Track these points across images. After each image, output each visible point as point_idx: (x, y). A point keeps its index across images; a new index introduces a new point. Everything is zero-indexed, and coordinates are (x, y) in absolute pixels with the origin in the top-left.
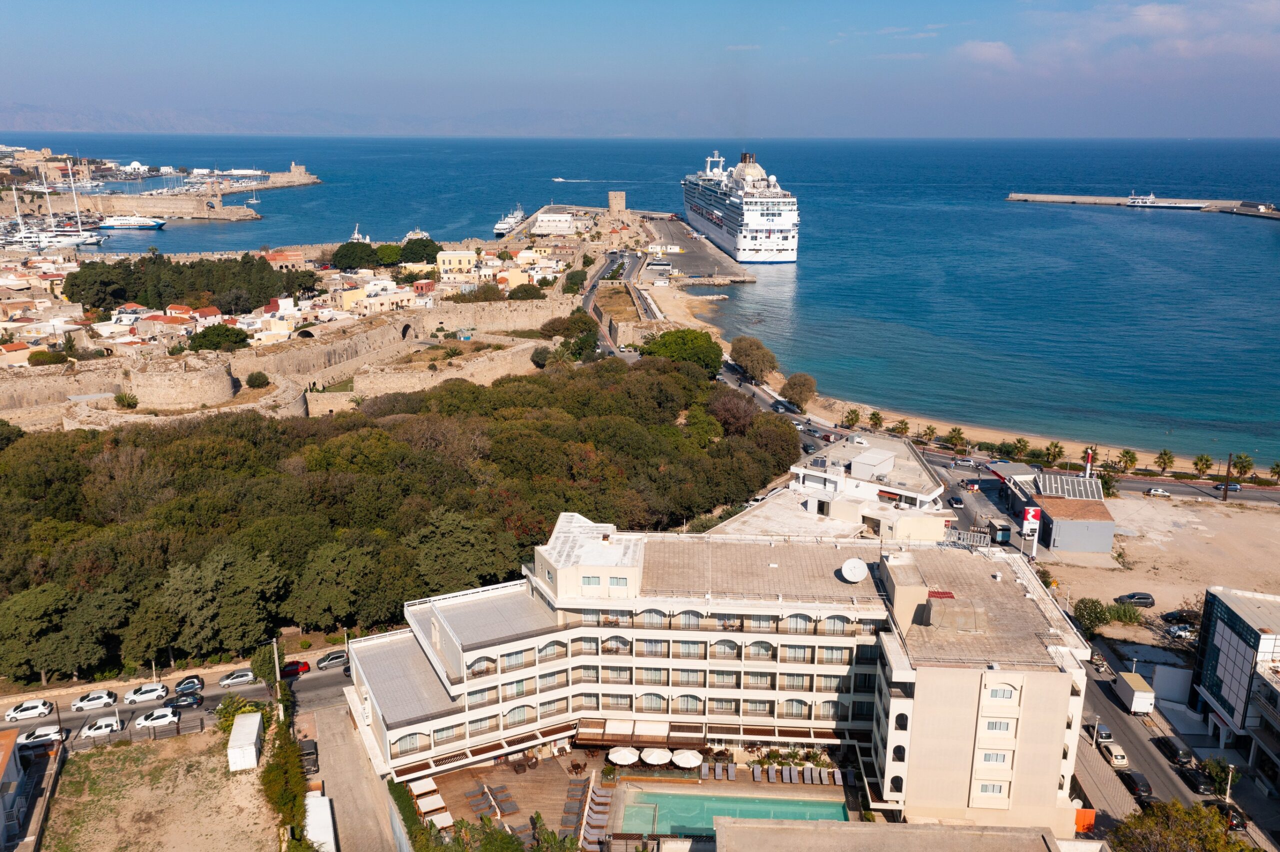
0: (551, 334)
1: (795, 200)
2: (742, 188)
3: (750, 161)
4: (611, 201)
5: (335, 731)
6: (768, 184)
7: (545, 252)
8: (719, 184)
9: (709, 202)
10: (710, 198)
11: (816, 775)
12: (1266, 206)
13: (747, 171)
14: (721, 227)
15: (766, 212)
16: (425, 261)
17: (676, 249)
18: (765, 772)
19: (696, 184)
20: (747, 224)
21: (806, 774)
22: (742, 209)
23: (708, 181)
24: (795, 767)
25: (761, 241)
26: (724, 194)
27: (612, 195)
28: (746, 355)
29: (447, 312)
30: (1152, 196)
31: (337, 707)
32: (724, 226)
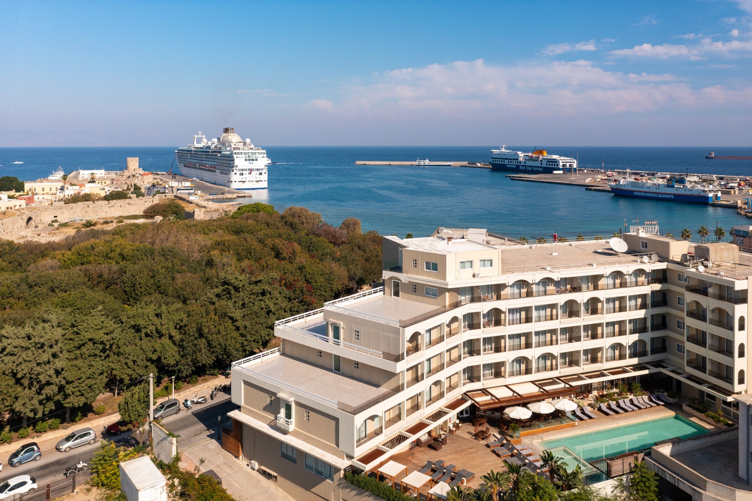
0: (153, 214)
1: (265, 151)
2: (230, 146)
3: (231, 132)
4: (128, 163)
5: (218, 464)
6: (245, 144)
7: (105, 183)
8: (209, 147)
9: (202, 159)
10: (202, 156)
11: (642, 402)
12: (480, 163)
13: (230, 137)
14: (215, 171)
15: (248, 158)
16: (14, 190)
17: (188, 184)
18: (609, 407)
19: (188, 151)
20: (237, 166)
21: (636, 402)
22: (233, 157)
23: (196, 148)
24: (625, 400)
25: (246, 176)
26: (214, 152)
27: (129, 159)
28: (299, 217)
29: (61, 208)
30: (427, 160)
31: (203, 444)
32: (217, 171)
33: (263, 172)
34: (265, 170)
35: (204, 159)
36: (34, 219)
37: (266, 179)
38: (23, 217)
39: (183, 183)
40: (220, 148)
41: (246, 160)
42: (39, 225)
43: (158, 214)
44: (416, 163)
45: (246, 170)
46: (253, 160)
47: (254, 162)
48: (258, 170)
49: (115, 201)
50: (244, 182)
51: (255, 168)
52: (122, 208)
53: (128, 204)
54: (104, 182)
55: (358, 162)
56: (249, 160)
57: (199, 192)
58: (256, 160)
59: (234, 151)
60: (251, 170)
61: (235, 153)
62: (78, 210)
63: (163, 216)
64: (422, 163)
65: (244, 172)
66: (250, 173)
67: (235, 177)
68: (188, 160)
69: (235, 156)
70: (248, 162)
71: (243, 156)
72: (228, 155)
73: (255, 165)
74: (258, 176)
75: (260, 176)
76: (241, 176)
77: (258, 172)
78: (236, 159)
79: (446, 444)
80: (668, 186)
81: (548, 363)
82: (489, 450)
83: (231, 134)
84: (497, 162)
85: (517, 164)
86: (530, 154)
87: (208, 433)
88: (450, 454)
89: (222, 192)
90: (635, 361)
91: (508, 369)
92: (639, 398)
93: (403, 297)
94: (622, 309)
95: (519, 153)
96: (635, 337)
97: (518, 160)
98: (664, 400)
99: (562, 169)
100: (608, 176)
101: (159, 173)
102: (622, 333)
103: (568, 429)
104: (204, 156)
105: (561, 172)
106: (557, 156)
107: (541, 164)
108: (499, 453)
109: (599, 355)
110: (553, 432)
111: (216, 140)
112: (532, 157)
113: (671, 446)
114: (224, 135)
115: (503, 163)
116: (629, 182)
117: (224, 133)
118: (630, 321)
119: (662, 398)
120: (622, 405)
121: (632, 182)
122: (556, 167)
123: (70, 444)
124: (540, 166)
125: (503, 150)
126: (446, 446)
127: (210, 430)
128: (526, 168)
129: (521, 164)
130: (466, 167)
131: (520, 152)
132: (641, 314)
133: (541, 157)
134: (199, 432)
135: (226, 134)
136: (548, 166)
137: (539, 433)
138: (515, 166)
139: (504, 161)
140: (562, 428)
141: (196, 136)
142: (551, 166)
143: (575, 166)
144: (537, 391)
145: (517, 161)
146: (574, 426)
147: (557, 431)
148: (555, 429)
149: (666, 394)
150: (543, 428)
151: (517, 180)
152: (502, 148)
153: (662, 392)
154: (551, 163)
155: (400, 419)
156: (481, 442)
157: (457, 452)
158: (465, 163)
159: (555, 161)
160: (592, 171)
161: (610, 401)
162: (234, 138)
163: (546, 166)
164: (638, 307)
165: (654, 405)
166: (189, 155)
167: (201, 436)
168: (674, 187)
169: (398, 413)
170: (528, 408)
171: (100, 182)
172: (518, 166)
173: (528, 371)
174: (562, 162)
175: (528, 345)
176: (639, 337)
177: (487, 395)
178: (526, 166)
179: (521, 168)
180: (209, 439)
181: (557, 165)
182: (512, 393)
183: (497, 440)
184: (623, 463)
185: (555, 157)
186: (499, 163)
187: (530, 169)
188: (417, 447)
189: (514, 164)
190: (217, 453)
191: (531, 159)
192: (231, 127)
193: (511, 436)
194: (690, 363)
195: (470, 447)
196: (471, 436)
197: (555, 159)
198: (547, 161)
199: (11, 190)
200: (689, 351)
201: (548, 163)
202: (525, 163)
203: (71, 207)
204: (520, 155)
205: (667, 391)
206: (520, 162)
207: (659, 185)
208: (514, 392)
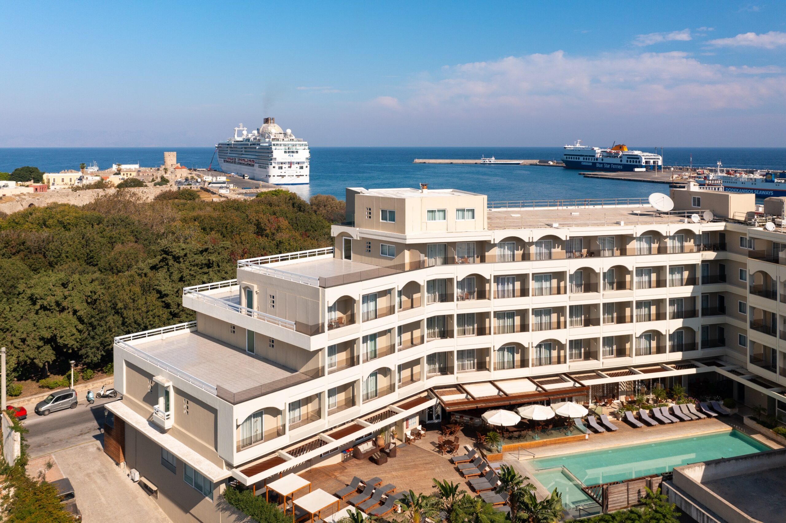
2: (269, 137)
3: (271, 123)
4: (166, 158)
6: (285, 134)
7: (131, 175)
8: (248, 140)
9: (241, 153)
10: (241, 150)
11: (686, 411)
12: (552, 161)
13: (269, 128)
14: (253, 166)
15: (287, 150)
16: (32, 181)
17: (223, 179)
18: (639, 418)
19: (228, 145)
20: (275, 159)
21: (677, 412)
22: (271, 148)
23: (237, 141)
24: (662, 408)
25: (285, 170)
26: (253, 144)
27: (167, 153)
28: (325, 206)
29: (68, 196)
30: (493, 158)
31: (82, 445)
32: (256, 165)
33: (304, 166)
34: (307, 164)
35: (243, 152)
37: (308, 173)
39: (218, 178)
40: (259, 140)
41: (285, 152)
44: (481, 161)
45: (285, 163)
46: (293, 152)
47: (295, 154)
48: (298, 163)
49: (127, 189)
50: (283, 176)
51: (295, 161)
55: (417, 161)
56: (289, 152)
57: (231, 186)
58: (297, 152)
59: (273, 143)
60: (291, 164)
61: (274, 145)
62: (85, 197)
64: (487, 161)
65: (284, 166)
66: (290, 167)
67: (273, 171)
68: (229, 155)
69: (273, 147)
70: (288, 154)
71: (283, 147)
72: (266, 146)
73: (296, 158)
74: (299, 170)
75: (301, 170)
76: (281, 170)
77: (298, 166)
78: (275, 152)
79: (395, 456)
80: (767, 181)
81: (554, 353)
82: (452, 466)
83: (272, 125)
84: (570, 160)
85: (593, 161)
86: (609, 150)
87: (97, 433)
88: (396, 470)
89: (257, 186)
90: (678, 356)
91: (494, 358)
92: (683, 406)
93: (354, 260)
94: (660, 283)
95: (595, 148)
96: (679, 323)
97: (594, 156)
98: (719, 410)
99: (645, 167)
100: (698, 174)
101: (197, 169)
102: (660, 316)
103: (574, 443)
104: (243, 150)
105: (644, 169)
106: (640, 152)
107: (621, 161)
108: (464, 471)
109: (628, 346)
110: (552, 447)
111: (255, 132)
112: (610, 152)
113: (704, 469)
114: (264, 125)
115: (577, 160)
116: (720, 176)
117: (264, 123)
118: (673, 301)
119: (715, 408)
120: (658, 415)
121: (724, 177)
122: (638, 164)
124: (620, 163)
125: (578, 146)
126: (394, 459)
128: (603, 166)
129: (599, 161)
130: (536, 165)
131: (598, 148)
132: (687, 291)
133: (621, 153)
135: (266, 124)
136: (629, 163)
137: (531, 447)
138: (591, 164)
139: (579, 159)
140: (566, 442)
141: (237, 129)
142: (632, 163)
143: (660, 163)
144: (534, 390)
145: (593, 158)
146: (583, 439)
147: (558, 446)
148: (555, 443)
149: (722, 403)
150: (538, 440)
151: (591, 177)
152: (577, 143)
153: (717, 400)
154: (632, 160)
155: (320, 417)
156: (444, 456)
157: (406, 468)
158: (536, 161)
159: (637, 158)
160: (680, 169)
161: (641, 409)
162: (274, 129)
163: (626, 163)
164: (684, 282)
165: (703, 416)
166: (229, 149)
167: (86, 436)
168: (773, 182)
170: (517, 413)
171: (125, 173)
172: (594, 164)
173: (524, 363)
174: (645, 159)
175: (524, 328)
176: (684, 323)
177: (462, 393)
178: (603, 164)
179: (598, 165)
180: (93, 440)
181: (639, 162)
182: (497, 391)
183: (467, 453)
184: (628, 490)
185: (636, 153)
186: (573, 160)
187: (608, 166)
188: (354, 459)
189: (590, 161)
191: (609, 155)
192: (272, 117)
193: (490, 450)
194: (755, 360)
195: (427, 461)
196: (433, 448)
197: (637, 155)
198: (628, 158)
199: (30, 180)
200: (753, 343)
201: (629, 160)
202: (602, 160)
203: (78, 194)
204: (597, 151)
205: (723, 399)
206: (597, 159)
208: (500, 390)
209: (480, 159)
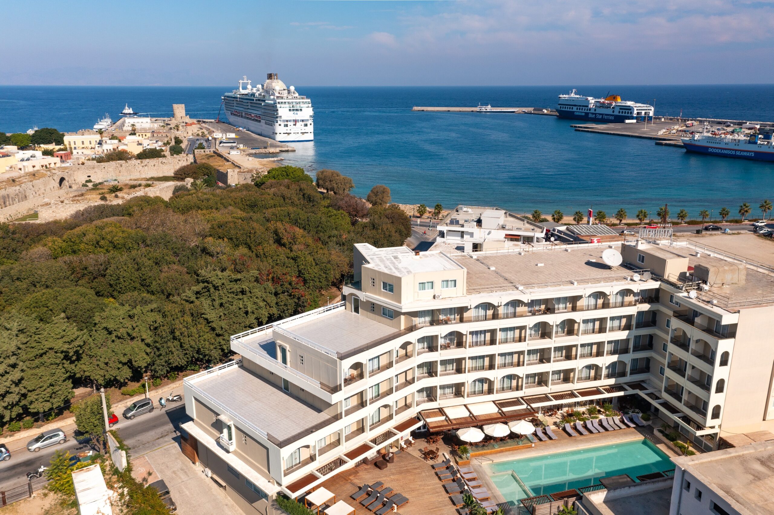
0: (183, 176)
1: (309, 100)
2: (273, 94)
3: (274, 79)
4: (175, 111)
5: (174, 469)
6: (289, 92)
7: (146, 135)
8: (253, 95)
9: (247, 107)
10: (247, 104)
11: (611, 423)
12: (547, 110)
13: (274, 84)
14: (260, 121)
15: (292, 108)
16: (52, 143)
17: (233, 136)
18: (575, 428)
19: (234, 98)
20: (281, 117)
21: (605, 423)
22: (276, 106)
23: (242, 94)
24: (594, 420)
25: (291, 128)
26: (259, 100)
27: (175, 106)
28: (330, 181)
29: (94, 168)
30: (489, 106)
31: (165, 447)
32: (262, 121)
33: (309, 123)
34: (311, 121)
35: (249, 107)
36: (67, 179)
37: (312, 131)
38: (55, 178)
39: (228, 134)
40: (264, 96)
41: (290, 110)
42: (73, 186)
43: (188, 176)
44: (477, 109)
45: (290, 121)
46: (297, 110)
47: (299, 112)
48: (303, 121)
49: (148, 160)
50: (289, 134)
51: (300, 119)
52: (156, 167)
53: (162, 163)
54: (144, 134)
55: (416, 108)
56: (293, 110)
57: (241, 146)
58: (301, 110)
59: (278, 101)
60: (296, 121)
61: (279, 103)
62: (110, 169)
63: (194, 178)
64: (483, 109)
65: (289, 123)
66: (295, 125)
67: (279, 129)
68: (235, 108)
69: (278, 106)
70: (292, 112)
71: (287, 105)
72: (271, 104)
73: (299, 116)
74: (303, 127)
75: (306, 127)
76: (286, 128)
77: (303, 123)
78: (279, 109)
79: (393, 462)
80: (750, 142)
81: (514, 383)
82: (433, 471)
83: (275, 81)
84: (564, 109)
85: (586, 111)
86: (602, 100)
87: (174, 435)
88: (393, 474)
89: (267, 145)
90: (612, 381)
91: (467, 389)
92: (611, 418)
93: (362, 315)
94: (602, 330)
95: (590, 98)
96: (615, 358)
97: (587, 106)
99: (636, 118)
100: (687, 127)
101: (207, 120)
102: (599, 354)
103: (524, 450)
104: (249, 104)
105: (634, 121)
106: (633, 103)
107: (613, 112)
109: (572, 375)
110: (507, 453)
111: (260, 87)
112: (604, 103)
113: (605, 493)
114: (268, 81)
115: (571, 110)
116: (705, 136)
117: (268, 79)
118: (609, 342)
119: (635, 420)
120: (589, 426)
121: (709, 137)
122: (629, 115)
123: (39, 444)
124: (612, 114)
125: (573, 95)
126: (392, 464)
127: (177, 432)
128: (596, 116)
129: (591, 112)
130: (531, 113)
131: (592, 98)
132: (623, 335)
133: (614, 104)
134: (166, 434)
135: (270, 80)
136: (621, 114)
138: (583, 114)
139: (572, 108)
140: (517, 450)
141: (241, 81)
142: (624, 114)
143: (651, 114)
144: (497, 412)
145: (586, 108)
146: (531, 447)
147: (511, 452)
148: (509, 451)
149: (640, 416)
150: (498, 449)
151: (582, 131)
152: (571, 93)
153: (636, 413)
154: (624, 111)
155: (339, 445)
156: (428, 462)
157: (400, 473)
158: (531, 109)
159: (630, 109)
160: (671, 119)
161: (577, 421)
162: (278, 85)
163: (618, 114)
164: (622, 328)
165: (624, 427)
166: (235, 102)
167: (166, 439)
168: (756, 143)
169: (338, 438)
170: (482, 430)
171: (140, 134)
172: (587, 114)
173: (490, 391)
174: (637, 110)
175: (491, 367)
176: (618, 358)
177: (443, 415)
178: (595, 114)
179: (590, 116)
180: (173, 441)
181: (631, 113)
182: (468, 413)
183: (445, 460)
184: (551, 506)
185: (629, 103)
186: (566, 109)
187: (600, 117)
188: (364, 464)
189: (583, 111)
190: (176, 458)
191: (602, 105)
192: (275, 73)
193: (461, 458)
194: (668, 391)
195: (416, 467)
196: (421, 455)
197: (630, 106)
198: (620, 109)
200: (668, 378)
201: (621, 111)
202: (595, 110)
203: (103, 166)
204: (590, 102)
205: (641, 413)
206: (590, 110)
207: (739, 140)
208: (471, 413)
209: (476, 106)
